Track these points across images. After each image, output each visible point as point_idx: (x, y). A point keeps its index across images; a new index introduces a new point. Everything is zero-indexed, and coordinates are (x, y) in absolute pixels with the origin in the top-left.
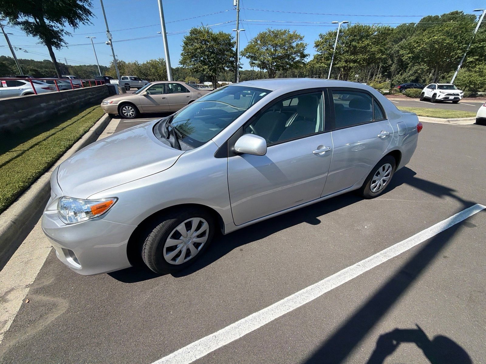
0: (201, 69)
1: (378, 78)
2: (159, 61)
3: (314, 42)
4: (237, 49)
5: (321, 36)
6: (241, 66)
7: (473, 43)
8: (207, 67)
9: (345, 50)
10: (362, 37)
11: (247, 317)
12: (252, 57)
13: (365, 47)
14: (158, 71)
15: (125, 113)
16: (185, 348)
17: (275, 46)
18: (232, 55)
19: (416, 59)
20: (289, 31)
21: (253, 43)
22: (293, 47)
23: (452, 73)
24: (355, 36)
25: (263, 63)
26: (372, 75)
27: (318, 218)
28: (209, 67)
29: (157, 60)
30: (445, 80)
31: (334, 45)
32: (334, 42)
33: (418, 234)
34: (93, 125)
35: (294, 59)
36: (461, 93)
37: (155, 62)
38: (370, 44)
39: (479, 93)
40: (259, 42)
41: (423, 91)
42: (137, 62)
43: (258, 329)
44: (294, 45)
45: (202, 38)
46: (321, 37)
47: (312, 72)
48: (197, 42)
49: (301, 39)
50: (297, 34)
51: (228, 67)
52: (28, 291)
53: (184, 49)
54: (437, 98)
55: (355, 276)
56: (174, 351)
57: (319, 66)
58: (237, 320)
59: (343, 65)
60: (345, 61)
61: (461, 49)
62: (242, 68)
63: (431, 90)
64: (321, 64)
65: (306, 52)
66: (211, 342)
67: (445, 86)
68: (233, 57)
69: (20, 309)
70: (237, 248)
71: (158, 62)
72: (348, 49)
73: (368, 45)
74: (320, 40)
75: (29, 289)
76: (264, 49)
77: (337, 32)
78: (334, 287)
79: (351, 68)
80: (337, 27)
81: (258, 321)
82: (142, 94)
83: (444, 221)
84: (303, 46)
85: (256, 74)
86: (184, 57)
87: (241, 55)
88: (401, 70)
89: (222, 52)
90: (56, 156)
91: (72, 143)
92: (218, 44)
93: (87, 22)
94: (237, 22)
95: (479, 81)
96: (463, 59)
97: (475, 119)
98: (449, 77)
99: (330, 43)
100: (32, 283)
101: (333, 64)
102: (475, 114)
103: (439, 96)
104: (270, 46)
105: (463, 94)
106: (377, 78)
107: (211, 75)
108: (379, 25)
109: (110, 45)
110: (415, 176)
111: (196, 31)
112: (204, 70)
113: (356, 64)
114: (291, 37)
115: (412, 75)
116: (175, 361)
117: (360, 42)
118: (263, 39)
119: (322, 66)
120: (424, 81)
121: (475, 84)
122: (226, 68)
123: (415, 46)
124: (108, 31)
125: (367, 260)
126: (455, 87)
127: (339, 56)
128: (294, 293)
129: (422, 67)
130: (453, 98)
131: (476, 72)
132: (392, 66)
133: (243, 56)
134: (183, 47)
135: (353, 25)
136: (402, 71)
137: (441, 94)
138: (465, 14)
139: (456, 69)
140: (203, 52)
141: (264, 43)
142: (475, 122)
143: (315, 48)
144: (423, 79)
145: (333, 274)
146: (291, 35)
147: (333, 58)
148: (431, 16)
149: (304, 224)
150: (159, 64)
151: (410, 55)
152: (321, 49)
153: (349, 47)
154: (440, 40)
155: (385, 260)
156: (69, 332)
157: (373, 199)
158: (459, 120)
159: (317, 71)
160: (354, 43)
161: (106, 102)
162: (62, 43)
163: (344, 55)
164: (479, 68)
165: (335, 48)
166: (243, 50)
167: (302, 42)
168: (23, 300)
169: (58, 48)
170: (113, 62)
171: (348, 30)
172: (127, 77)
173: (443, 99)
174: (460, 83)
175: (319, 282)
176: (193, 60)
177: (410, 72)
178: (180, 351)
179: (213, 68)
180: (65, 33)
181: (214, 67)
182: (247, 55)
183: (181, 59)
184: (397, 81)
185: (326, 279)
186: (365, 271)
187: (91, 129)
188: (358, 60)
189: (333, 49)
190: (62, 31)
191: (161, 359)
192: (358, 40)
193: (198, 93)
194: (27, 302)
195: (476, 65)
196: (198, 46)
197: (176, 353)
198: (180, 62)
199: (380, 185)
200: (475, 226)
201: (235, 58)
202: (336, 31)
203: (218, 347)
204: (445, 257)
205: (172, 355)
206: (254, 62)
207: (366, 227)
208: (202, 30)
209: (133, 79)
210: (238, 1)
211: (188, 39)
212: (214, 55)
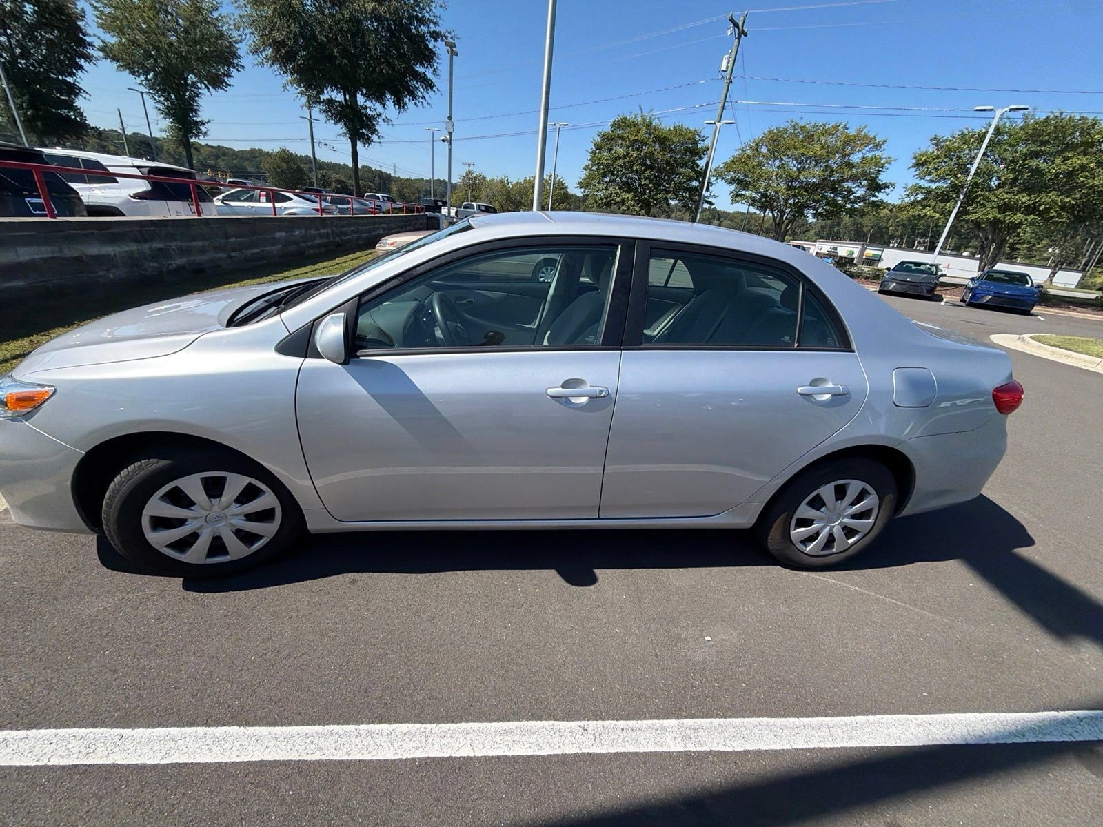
0: (617, 199)
3: (913, 156)
4: (707, 163)
5: (936, 141)
6: (711, 200)
9: (1004, 179)
10: (1066, 148)
12: (740, 181)
13: (1071, 175)
17: (804, 159)
18: (696, 174)
20: (847, 127)
21: (748, 152)
22: (850, 166)
24: (1044, 143)
25: (764, 196)
31: (969, 164)
32: (974, 157)
38: (1091, 165)
40: (764, 150)
44: (856, 158)
45: (633, 138)
46: (937, 145)
48: (622, 144)
49: (877, 146)
50: (866, 136)
51: (681, 201)
53: (592, 159)
57: (917, 213)
59: (991, 216)
60: (998, 207)
62: (710, 204)
64: (924, 209)
65: (883, 178)
68: (697, 180)
72: (1012, 176)
74: (931, 150)
76: (772, 167)
77: (986, 132)
84: (879, 164)
86: (590, 174)
87: (714, 176)
89: (672, 166)
92: (666, 150)
93: (422, 103)
94: (721, 106)
99: (959, 158)
101: (958, 212)
104: (790, 159)
109: (448, 142)
111: (625, 123)
112: (623, 202)
113: (1032, 217)
114: (848, 141)
117: (1057, 161)
118: (776, 143)
119: (926, 216)
122: (673, 202)
124: (450, 118)
127: (983, 193)
133: (717, 179)
134: (591, 153)
135: (1038, 116)
140: (629, 167)
141: (775, 153)
143: (914, 169)
146: (849, 136)
147: (962, 197)
152: (930, 174)
153: (1019, 171)
162: (375, 137)
163: (999, 191)
165: (972, 173)
166: (722, 166)
167: (877, 153)
169: (366, 146)
171: (1023, 128)
172: (473, 203)
176: (606, 180)
179: (642, 200)
180: (383, 119)
181: (646, 196)
182: (729, 177)
183: (582, 178)
188: (1041, 208)
189: (967, 174)
190: (379, 115)
192: (1050, 155)
196: (621, 151)
198: (579, 183)
201: (700, 182)
202: (983, 130)
206: (742, 192)
208: (639, 120)
209: (483, 208)
210: (731, 62)
211: (605, 137)
212: (652, 173)
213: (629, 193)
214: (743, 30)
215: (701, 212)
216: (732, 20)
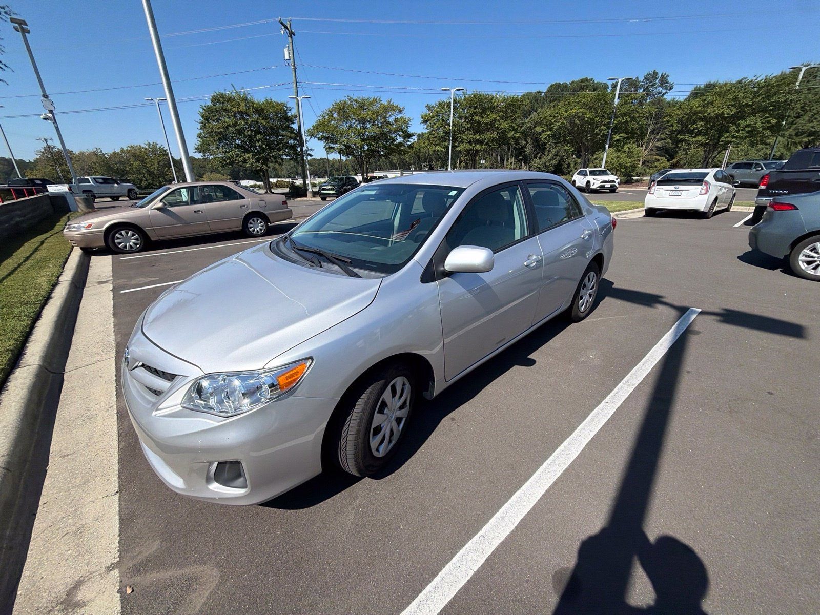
0: (240, 159)
1: (511, 163)
2: (147, 147)
3: (421, 116)
4: (300, 127)
5: (429, 107)
6: (309, 152)
7: (616, 117)
8: (250, 155)
9: (466, 127)
10: (484, 110)
11: (510, 500)
12: (326, 139)
13: (492, 124)
14: (148, 165)
15: (120, 243)
16: (450, 564)
17: (363, 121)
18: (293, 135)
19: (557, 137)
20: (381, 99)
21: (327, 117)
22: (389, 123)
23: (597, 155)
24: (475, 108)
25: (348, 147)
26: (502, 160)
27: (530, 357)
28: (254, 156)
29: (143, 145)
30: (591, 164)
31: (448, 120)
32: (449, 116)
33: (650, 353)
34: (61, 271)
35: (394, 141)
36: (617, 179)
37: (139, 149)
38: (498, 118)
39: (635, 178)
40: (335, 115)
41: (573, 179)
42: (99, 151)
43: (532, 509)
44: (391, 120)
45: (236, 110)
46: (429, 109)
47: (419, 158)
48: (228, 115)
49: (401, 111)
50: (393, 105)
51: (287, 155)
52: (118, 575)
53: (203, 127)
54: (592, 187)
55: (609, 416)
56: (438, 573)
57: (433, 149)
58: (500, 508)
59: (467, 147)
60: (469, 142)
61: (604, 125)
62: (311, 156)
63: (583, 177)
64: (436, 146)
65: (411, 130)
66: (481, 545)
67: (598, 171)
68: (295, 139)
69: (122, 608)
70: (445, 418)
71: (146, 149)
72: (469, 125)
73: (495, 120)
74: (428, 113)
75: (117, 571)
76: (344, 126)
77: (450, 102)
78: (593, 434)
79: (477, 151)
80: (449, 96)
81: (526, 500)
82: (154, 207)
83: (668, 333)
84: (406, 122)
85: (331, 164)
86: (204, 141)
87: (308, 136)
88: (538, 153)
89: (274, 131)
90: (20, 337)
91: (38, 308)
92: (266, 118)
94: (294, 85)
95: (629, 164)
96: (609, 137)
97: (643, 211)
98: (596, 159)
99: (443, 117)
100: (118, 559)
101: (452, 147)
102: (641, 205)
103: (594, 184)
104: (354, 121)
105: (619, 180)
106: (509, 163)
107: (259, 168)
108: (504, 94)
109: (51, 120)
110: (614, 286)
111: (222, 98)
112: (245, 161)
113: (484, 146)
114: (386, 109)
115: (553, 159)
116: (447, 584)
117: (484, 116)
118: (342, 110)
119: (438, 150)
120: (569, 165)
121: (626, 168)
122: (284, 157)
123: (553, 121)
124: (45, 96)
125: (612, 394)
126: (608, 172)
127: (459, 135)
128: (551, 454)
129: (566, 148)
130: (609, 186)
131: (624, 152)
132: (526, 148)
133: (311, 137)
134: (201, 123)
135: (469, 93)
136: (540, 153)
137: (596, 182)
138: (596, 82)
139: (604, 149)
140: (240, 132)
141: (345, 117)
142: (644, 213)
143: (423, 124)
144: (567, 163)
145: (584, 421)
146: (384, 106)
147: (451, 138)
148: (559, 83)
149: (516, 368)
150: (148, 152)
151: (549, 133)
152: (432, 126)
153: (471, 122)
154: (580, 114)
155: (631, 390)
156: (249, 608)
157: (582, 322)
158: (627, 214)
159: (426, 156)
160: (477, 118)
161: (76, 225)
163: (466, 133)
164: (628, 148)
165: (451, 124)
166: (312, 128)
167: (402, 115)
168: (118, 592)
170: (43, 150)
171: (465, 99)
173: (598, 188)
174: (609, 166)
175: (574, 433)
176: (222, 144)
177: (550, 155)
178: (446, 570)
179: (262, 158)
181: (263, 155)
182: (319, 136)
184: (537, 167)
185: (579, 428)
186: (617, 407)
187: (61, 279)
188: (486, 141)
189: (449, 126)
191: (425, 590)
192: (481, 114)
193: (259, 199)
194: (129, 591)
195: (624, 144)
196: (229, 121)
197: (441, 574)
198: (196, 149)
199: (587, 301)
200: (700, 332)
201: (298, 141)
202: (448, 101)
203: (494, 548)
204: (688, 372)
205: (437, 580)
206: (332, 145)
207: (591, 356)
208: (235, 96)
210: (291, 53)
211: (208, 109)
213: (248, 153)
214: (292, 32)
216: (282, 23)
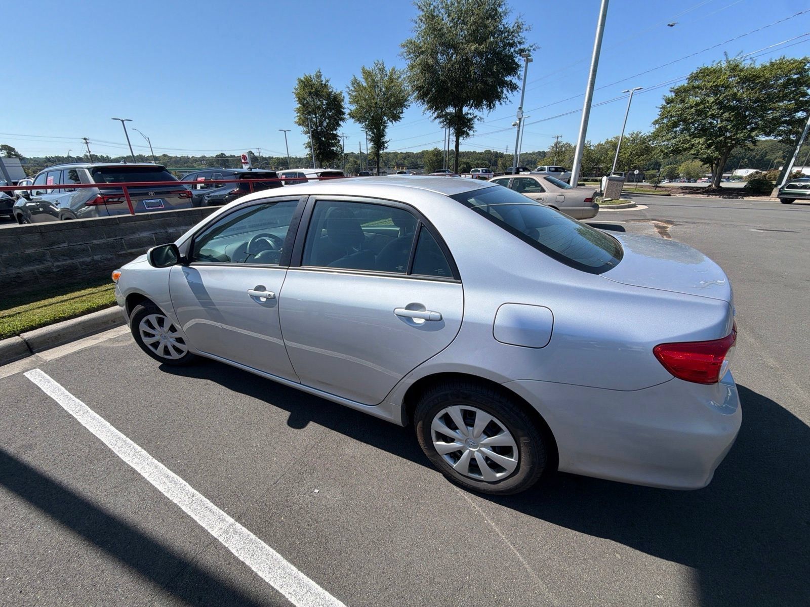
53: (663, 112)
86: (659, 127)
93: (505, 102)
134: (661, 108)
162: (471, 132)
169: (465, 139)
172: (545, 167)
183: (652, 132)
190: (475, 117)
207: (317, 491)
208: (723, 66)
209: (553, 169)
211: (678, 92)
212: (732, 114)
215: (802, 145)
